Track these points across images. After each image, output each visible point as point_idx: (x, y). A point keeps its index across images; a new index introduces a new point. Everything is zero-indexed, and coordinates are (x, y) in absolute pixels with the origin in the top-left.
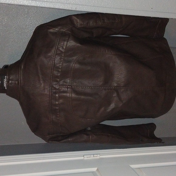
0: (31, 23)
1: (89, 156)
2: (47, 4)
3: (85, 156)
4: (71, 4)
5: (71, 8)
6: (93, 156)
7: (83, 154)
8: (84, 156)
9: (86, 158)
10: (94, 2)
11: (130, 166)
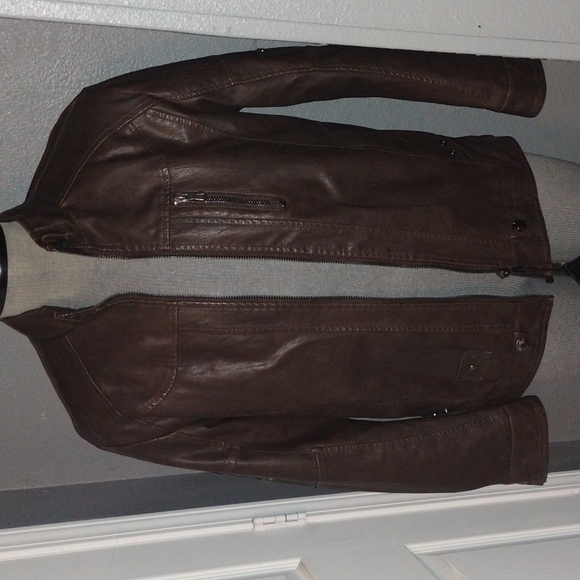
0: (67, 78)
1: (272, 519)
2: (130, 14)
3: (257, 521)
4: (213, 15)
5: (214, 29)
6: (283, 518)
7: (252, 513)
8: (253, 521)
9: (261, 527)
10: (290, 6)
11: (409, 546)
